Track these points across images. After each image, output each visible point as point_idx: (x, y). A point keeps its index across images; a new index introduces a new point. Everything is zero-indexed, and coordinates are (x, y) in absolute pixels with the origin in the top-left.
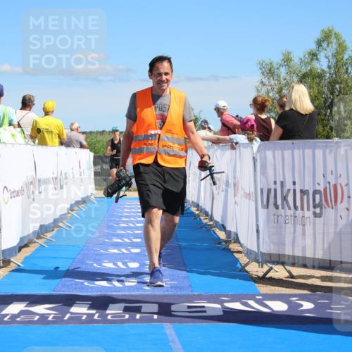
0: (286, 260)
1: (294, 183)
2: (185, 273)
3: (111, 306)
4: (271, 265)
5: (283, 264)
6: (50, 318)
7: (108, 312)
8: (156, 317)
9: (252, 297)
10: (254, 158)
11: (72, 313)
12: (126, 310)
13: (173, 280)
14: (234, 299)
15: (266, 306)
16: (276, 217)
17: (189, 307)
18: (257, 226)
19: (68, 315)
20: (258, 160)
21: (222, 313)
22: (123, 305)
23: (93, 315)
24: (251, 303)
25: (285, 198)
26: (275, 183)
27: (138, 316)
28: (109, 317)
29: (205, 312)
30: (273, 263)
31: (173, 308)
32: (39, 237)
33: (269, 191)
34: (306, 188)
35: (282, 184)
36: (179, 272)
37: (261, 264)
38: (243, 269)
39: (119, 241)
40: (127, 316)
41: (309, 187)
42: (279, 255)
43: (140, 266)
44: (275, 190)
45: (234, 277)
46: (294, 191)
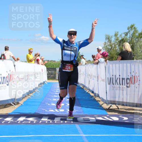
0: (116, 103)
1: (120, 76)
2: (81, 107)
3: (56, 118)
4: (111, 105)
5: (115, 104)
6: (34, 122)
7: (55, 120)
8: (72, 122)
9: (106, 116)
10: (105, 67)
11: (42, 121)
12: (61, 120)
13: (77, 109)
14: (99, 116)
15: (111, 119)
16: (113, 88)
17: (83, 119)
18: (106, 91)
19: (41, 121)
20: (107, 68)
21: (95, 121)
22: (60, 118)
23: (50, 121)
24: (105, 117)
25: (116, 81)
26: (113, 75)
27: (66, 122)
28: (56, 122)
29: (89, 120)
30: (112, 104)
31: (78, 119)
32: (28, 95)
33: (111, 78)
34: (124, 77)
35: (115, 76)
36: (78, 107)
37: (108, 104)
38: (101, 106)
39: (56, 96)
40: (62, 122)
41: (125, 77)
42: (114, 101)
43: (65, 105)
44: (113, 78)
45: (98, 109)
46: (120, 78)
